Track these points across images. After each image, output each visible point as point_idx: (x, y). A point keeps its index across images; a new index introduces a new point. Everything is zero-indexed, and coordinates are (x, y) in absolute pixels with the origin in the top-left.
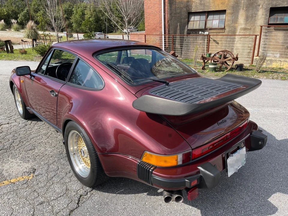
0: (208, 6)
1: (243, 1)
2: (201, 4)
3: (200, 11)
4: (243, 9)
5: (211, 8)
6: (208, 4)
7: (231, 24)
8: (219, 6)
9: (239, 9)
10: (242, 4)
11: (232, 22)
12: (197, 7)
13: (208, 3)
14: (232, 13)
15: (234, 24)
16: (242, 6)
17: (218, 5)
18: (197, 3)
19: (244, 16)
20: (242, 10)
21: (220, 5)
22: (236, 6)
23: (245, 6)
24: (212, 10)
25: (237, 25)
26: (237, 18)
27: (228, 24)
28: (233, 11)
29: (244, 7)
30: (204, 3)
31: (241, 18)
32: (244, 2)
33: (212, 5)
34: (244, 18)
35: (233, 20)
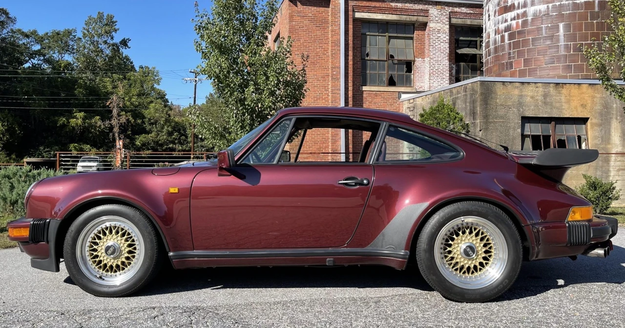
0: (558, 108)
1: (615, 105)
2: (545, 102)
3: (544, 116)
4: (617, 119)
5: (564, 111)
6: (558, 105)
7: (600, 144)
8: (577, 111)
9: (611, 118)
10: (615, 110)
11: (602, 141)
12: (539, 109)
13: (559, 102)
14: (600, 125)
15: (606, 145)
16: (614, 112)
17: (576, 108)
18: (537, 100)
19: (620, 131)
20: (614, 120)
21: (580, 109)
22: (605, 112)
23: (619, 114)
24: (565, 116)
25: (609, 146)
26: (610, 134)
27: (596, 144)
28: (602, 120)
29: (617, 116)
30: (552, 103)
31: (615, 134)
32: (617, 108)
33: (565, 106)
34: (619, 135)
35: (602, 138)
